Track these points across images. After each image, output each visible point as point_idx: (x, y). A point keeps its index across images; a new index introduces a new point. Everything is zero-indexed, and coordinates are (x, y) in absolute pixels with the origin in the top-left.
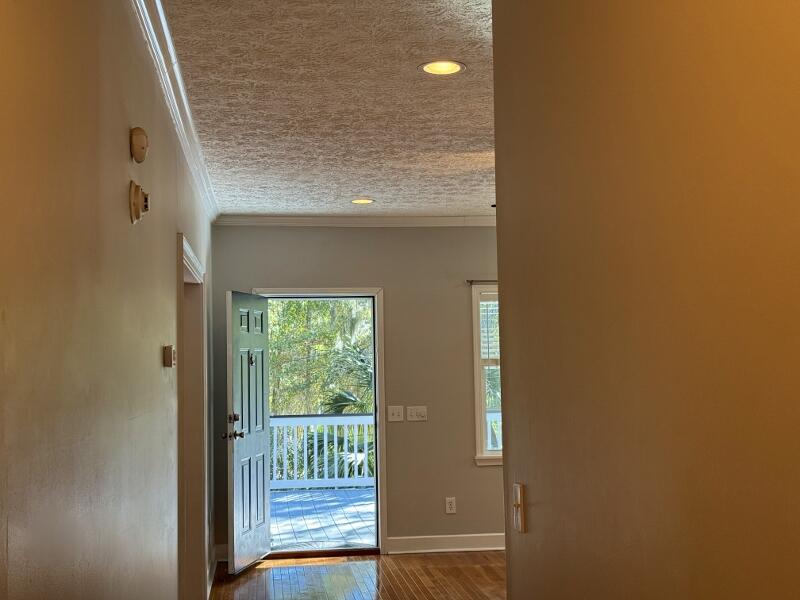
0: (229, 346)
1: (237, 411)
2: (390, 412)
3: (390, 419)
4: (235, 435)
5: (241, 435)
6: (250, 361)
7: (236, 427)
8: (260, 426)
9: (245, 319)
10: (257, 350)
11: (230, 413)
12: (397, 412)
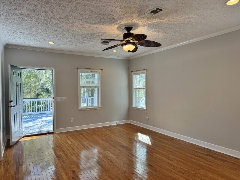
0: (9, 81)
1: (12, 99)
2: (57, 99)
3: (57, 100)
4: (12, 106)
5: (14, 106)
6: (17, 85)
7: (12, 104)
8: (20, 103)
9: (15, 73)
10: (19, 83)
11: (10, 100)
12: (59, 99)
